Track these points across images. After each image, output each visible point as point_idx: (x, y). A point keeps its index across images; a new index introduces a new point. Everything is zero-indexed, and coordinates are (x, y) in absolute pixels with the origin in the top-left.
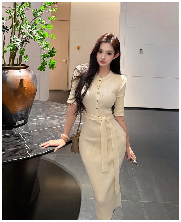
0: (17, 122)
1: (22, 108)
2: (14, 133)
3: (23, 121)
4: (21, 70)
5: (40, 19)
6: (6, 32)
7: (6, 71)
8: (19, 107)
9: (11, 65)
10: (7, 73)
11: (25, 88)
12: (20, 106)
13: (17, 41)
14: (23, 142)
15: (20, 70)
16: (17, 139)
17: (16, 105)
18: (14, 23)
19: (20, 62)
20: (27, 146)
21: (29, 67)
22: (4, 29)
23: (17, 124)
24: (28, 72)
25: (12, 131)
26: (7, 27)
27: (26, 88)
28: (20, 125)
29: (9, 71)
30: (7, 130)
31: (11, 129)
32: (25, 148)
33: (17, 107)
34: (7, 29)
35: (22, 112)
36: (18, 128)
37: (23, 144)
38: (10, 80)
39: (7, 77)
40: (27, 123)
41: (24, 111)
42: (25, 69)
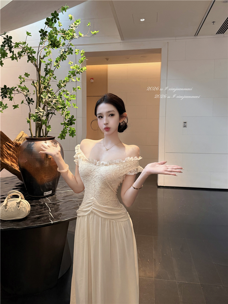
0: (44, 193)
1: (49, 178)
2: (41, 202)
3: (50, 192)
4: (47, 141)
5: (65, 90)
6: (31, 104)
7: (32, 142)
8: (45, 178)
9: (37, 137)
10: (33, 144)
12: (47, 177)
13: (40, 112)
14: (47, 211)
15: (45, 141)
16: (42, 208)
17: (43, 176)
18: (38, 94)
19: (46, 134)
20: (51, 214)
21: (55, 139)
22: (30, 101)
23: (44, 195)
24: (53, 143)
25: (39, 201)
26: (32, 99)
27: (51, 159)
28: (47, 196)
29: (35, 142)
30: (34, 200)
31: (38, 200)
32: (48, 215)
33: (44, 177)
34: (32, 101)
35: (49, 183)
36: (46, 199)
37: (47, 212)
38: (36, 151)
39: (33, 148)
40: (55, 194)
41: (51, 182)
42: (51, 141)
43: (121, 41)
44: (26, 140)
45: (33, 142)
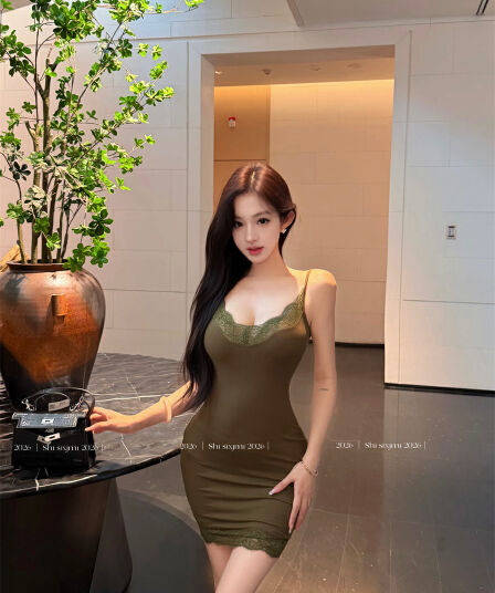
0: (50, 404)
1: (61, 368)
3: (66, 403)
4: (59, 273)
5: (113, 144)
6: (22, 179)
9: (35, 261)
10: (21, 279)
11: (64, 316)
12: (54, 363)
13: (35, 199)
15: (53, 273)
17: (45, 360)
23: (50, 410)
24: (74, 278)
27: (66, 318)
29: (27, 275)
33: (47, 365)
34: (24, 172)
35: (63, 379)
38: (26, 297)
39: (19, 289)
41: (67, 377)
43: (297, 28)
44: (8, 270)
45: (21, 275)
